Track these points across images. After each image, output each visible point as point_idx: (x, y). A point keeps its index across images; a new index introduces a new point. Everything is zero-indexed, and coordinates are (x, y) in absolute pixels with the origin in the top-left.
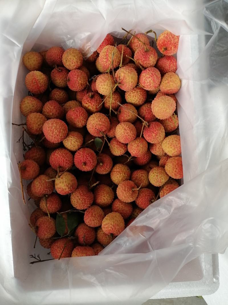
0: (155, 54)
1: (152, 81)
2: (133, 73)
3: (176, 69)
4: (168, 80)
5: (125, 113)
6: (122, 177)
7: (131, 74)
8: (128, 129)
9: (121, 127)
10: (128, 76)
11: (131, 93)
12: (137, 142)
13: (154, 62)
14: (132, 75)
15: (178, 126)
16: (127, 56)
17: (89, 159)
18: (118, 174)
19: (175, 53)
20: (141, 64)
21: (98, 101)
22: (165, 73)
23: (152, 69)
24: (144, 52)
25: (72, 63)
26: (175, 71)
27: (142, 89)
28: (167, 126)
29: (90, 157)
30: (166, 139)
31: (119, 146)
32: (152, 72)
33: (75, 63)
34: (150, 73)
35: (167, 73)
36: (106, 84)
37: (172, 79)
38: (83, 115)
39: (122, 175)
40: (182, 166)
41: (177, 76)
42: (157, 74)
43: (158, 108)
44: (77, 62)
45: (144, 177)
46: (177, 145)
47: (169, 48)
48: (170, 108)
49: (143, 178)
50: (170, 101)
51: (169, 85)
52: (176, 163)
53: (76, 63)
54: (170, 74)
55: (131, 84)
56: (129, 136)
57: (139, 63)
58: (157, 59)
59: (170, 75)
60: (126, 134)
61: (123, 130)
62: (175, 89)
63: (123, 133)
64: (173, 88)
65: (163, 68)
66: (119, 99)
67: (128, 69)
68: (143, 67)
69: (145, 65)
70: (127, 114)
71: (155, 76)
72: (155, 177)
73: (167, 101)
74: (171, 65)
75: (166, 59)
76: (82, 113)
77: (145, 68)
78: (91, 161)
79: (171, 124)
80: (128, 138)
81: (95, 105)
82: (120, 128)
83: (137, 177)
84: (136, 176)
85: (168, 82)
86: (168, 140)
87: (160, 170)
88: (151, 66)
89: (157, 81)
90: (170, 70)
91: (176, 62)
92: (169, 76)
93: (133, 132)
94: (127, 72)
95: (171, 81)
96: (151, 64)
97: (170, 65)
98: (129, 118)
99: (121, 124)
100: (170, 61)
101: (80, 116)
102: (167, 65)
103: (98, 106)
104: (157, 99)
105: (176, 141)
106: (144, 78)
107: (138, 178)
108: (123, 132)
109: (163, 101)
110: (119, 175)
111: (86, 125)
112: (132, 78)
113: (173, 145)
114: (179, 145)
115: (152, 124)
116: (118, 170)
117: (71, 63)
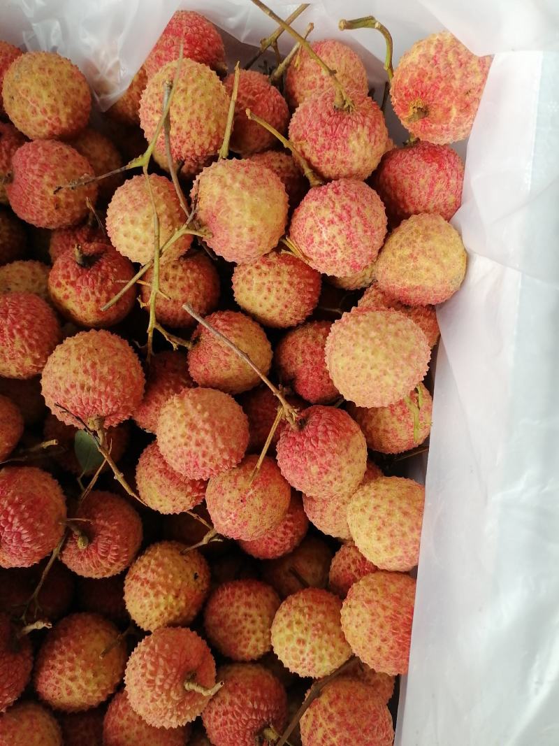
0: (378, 127)
1: (340, 241)
2: (263, 191)
3: (457, 205)
4: (411, 243)
5: (215, 350)
6: (162, 608)
7: (251, 193)
8: (207, 426)
9: (179, 413)
10: (240, 200)
11: (255, 272)
12: (241, 480)
13: (365, 160)
14: (256, 200)
15: (427, 440)
16: (248, 112)
17: (14, 528)
18: (146, 595)
19: (461, 136)
20: (308, 161)
21: (110, 284)
22: (407, 216)
23: (353, 186)
24: (329, 113)
25: (34, 112)
26: (449, 213)
27: (300, 265)
28: (381, 433)
29: (22, 521)
30: (366, 488)
31: (168, 482)
32: (347, 201)
33: (44, 112)
34: (337, 205)
35: (414, 217)
36: (141, 217)
37: (431, 243)
38: (26, 333)
39: (161, 599)
40: (409, 633)
41: (455, 233)
42: (367, 213)
43: (346, 359)
44: (52, 111)
45: (253, 622)
46: (404, 535)
47: (439, 112)
48: (398, 370)
49: (248, 625)
50: (408, 339)
51: (416, 268)
52: (389, 613)
53: (49, 114)
54: (426, 220)
55: (246, 238)
56: (204, 455)
57: (303, 153)
58: (381, 149)
59: (427, 228)
60: (194, 448)
61: (182, 429)
62: (439, 287)
63: (182, 441)
64: (429, 284)
65: (403, 191)
66: (201, 287)
67: (243, 170)
68: (317, 172)
69: (327, 169)
70: (222, 357)
71: (356, 218)
72: (293, 644)
73: (391, 339)
74: (438, 186)
75: (423, 156)
76: (24, 322)
77: (326, 180)
78: (24, 537)
79: (398, 425)
80: (200, 462)
81: (93, 298)
82: (173, 415)
83: (227, 616)
84: (223, 610)
85: (411, 256)
86: (373, 502)
87: (321, 617)
88: (349, 176)
89: (367, 244)
90: (431, 206)
91: (461, 176)
92: (421, 229)
93: (225, 441)
94: (237, 185)
95: (424, 252)
96: (355, 167)
97: (432, 186)
98: (225, 374)
99: (181, 398)
100: (436, 166)
101: (12, 336)
102: (422, 181)
103: (108, 300)
104: (351, 323)
105: (405, 514)
106: (310, 222)
107: (229, 623)
108: (183, 436)
109: (373, 334)
110: (152, 598)
111: (39, 377)
112: (253, 212)
113: (387, 530)
114: (415, 535)
115: (314, 418)
116: (151, 576)
117: (28, 110)
